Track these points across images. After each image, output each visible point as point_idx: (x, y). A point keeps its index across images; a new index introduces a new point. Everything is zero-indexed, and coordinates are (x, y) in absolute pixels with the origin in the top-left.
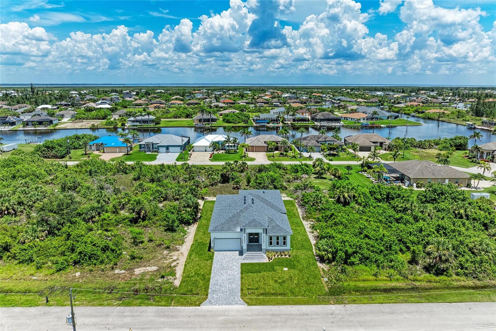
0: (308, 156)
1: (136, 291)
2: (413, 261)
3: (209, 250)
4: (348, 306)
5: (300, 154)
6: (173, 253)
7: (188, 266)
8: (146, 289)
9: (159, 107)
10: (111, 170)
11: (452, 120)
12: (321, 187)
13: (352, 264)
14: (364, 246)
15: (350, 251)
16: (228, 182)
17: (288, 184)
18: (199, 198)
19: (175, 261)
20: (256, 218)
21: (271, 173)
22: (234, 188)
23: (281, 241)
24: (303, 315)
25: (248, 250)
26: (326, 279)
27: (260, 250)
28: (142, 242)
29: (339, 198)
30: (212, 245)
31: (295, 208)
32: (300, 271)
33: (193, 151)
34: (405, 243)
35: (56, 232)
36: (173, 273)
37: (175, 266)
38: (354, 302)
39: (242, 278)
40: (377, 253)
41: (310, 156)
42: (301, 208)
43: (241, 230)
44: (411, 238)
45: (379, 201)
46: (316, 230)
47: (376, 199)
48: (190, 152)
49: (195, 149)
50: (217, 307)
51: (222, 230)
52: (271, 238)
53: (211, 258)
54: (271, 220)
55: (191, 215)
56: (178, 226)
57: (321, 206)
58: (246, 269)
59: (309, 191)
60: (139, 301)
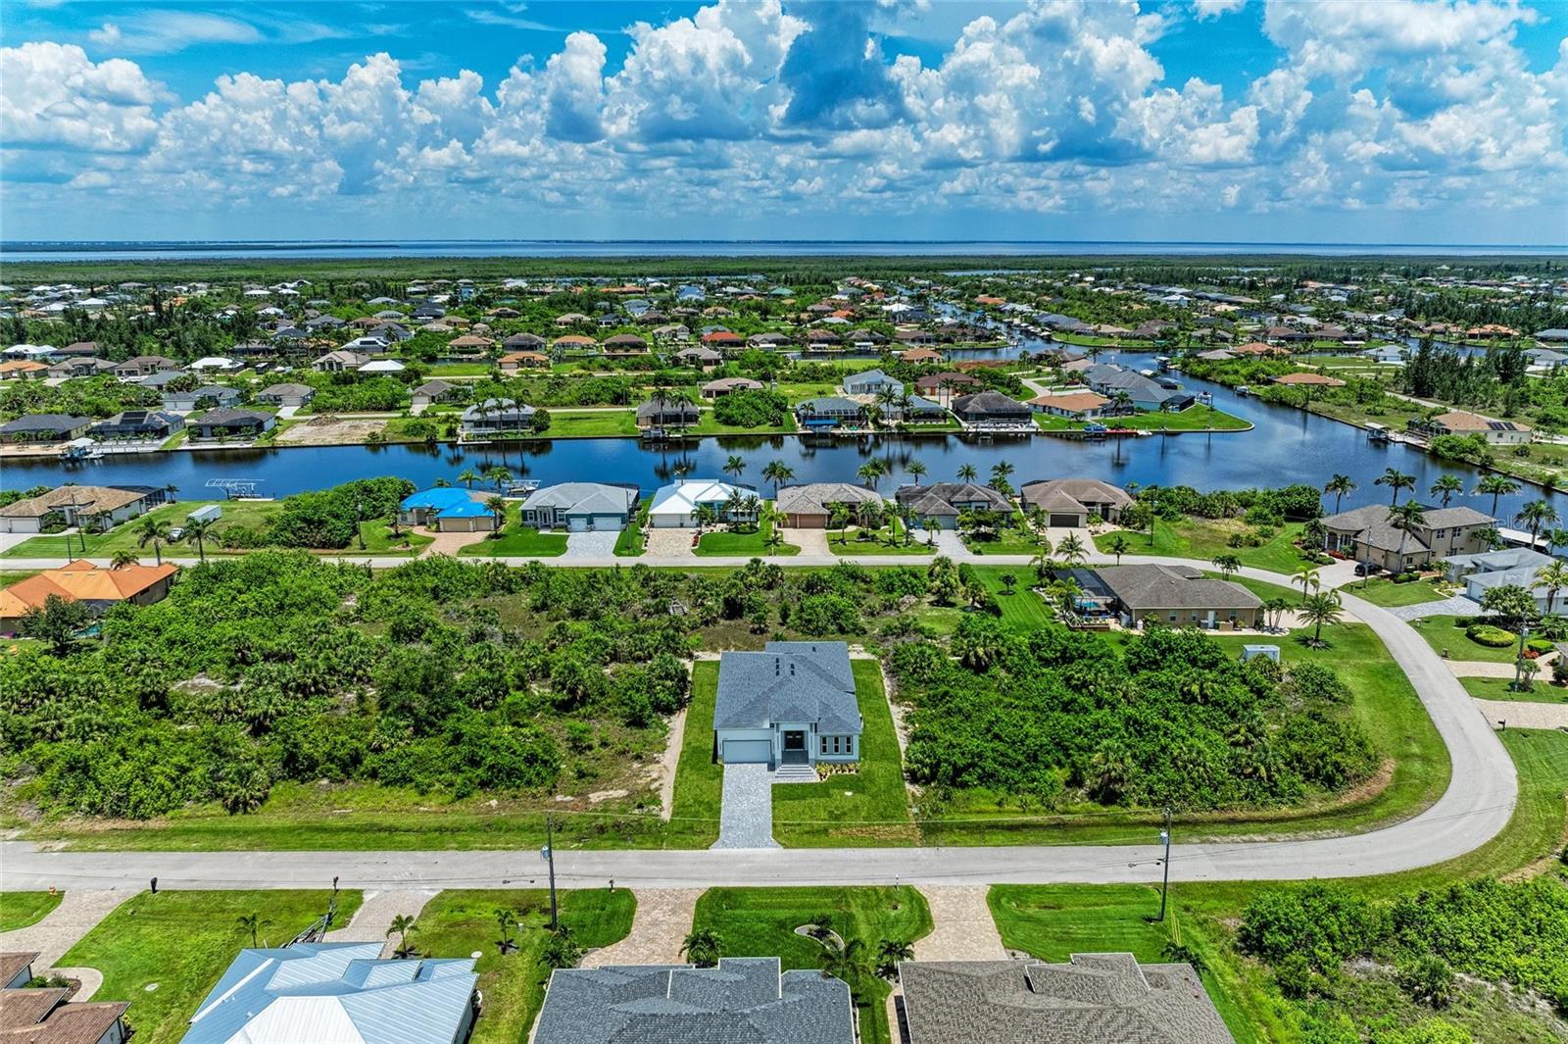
0: (925, 541)
1: (602, 830)
2: (1075, 781)
3: (714, 761)
4: (943, 850)
5: (908, 535)
6: (650, 767)
7: (680, 789)
8: (617, 826)
9: (530, 363)
10: (478, 583)
11: (1339, 410)
12: (939, 628)
13: (964, 785)
14: (989, 754)
15: (961, 762)
16: (741, 617)
17: (872, 619)
18: (681, 656)
19: (655, 780)
20: (797, 703)
21: (834, 598)
22: (754, 631)
23: (843, 744)
24: (870, 861)
25: (783, 762)
26: (916, 810)
27: (806, 760)
28: (590, 748)
29: (967, 657)
30: (720, 752)
31: (878, 678)
32: (874, 797)
33: (652, 526)
34: (1066, 749)
35: (427, 729)
36: (656, 801)
37: (657, 790)
38: (954, 844)
39: (774, 808)
40: (1010, 766)
41: (930, 542)
42: (890, 679)
43: (772, 726)
44: (1078, 740)
45: (1047, 662)
46: (913, 723)
47: (1040, 658)
48: (643, 530)
49: (656, 521)
50: (735, 851)
51: (737, 725)
52: (824, 740)
53: (719, 775)
54: (825, 707)
55: (675, 694)
56: (650, 716)
57: (928, 674)
58: (781, 793)
59: (910, 640)
60: (610, 843)
